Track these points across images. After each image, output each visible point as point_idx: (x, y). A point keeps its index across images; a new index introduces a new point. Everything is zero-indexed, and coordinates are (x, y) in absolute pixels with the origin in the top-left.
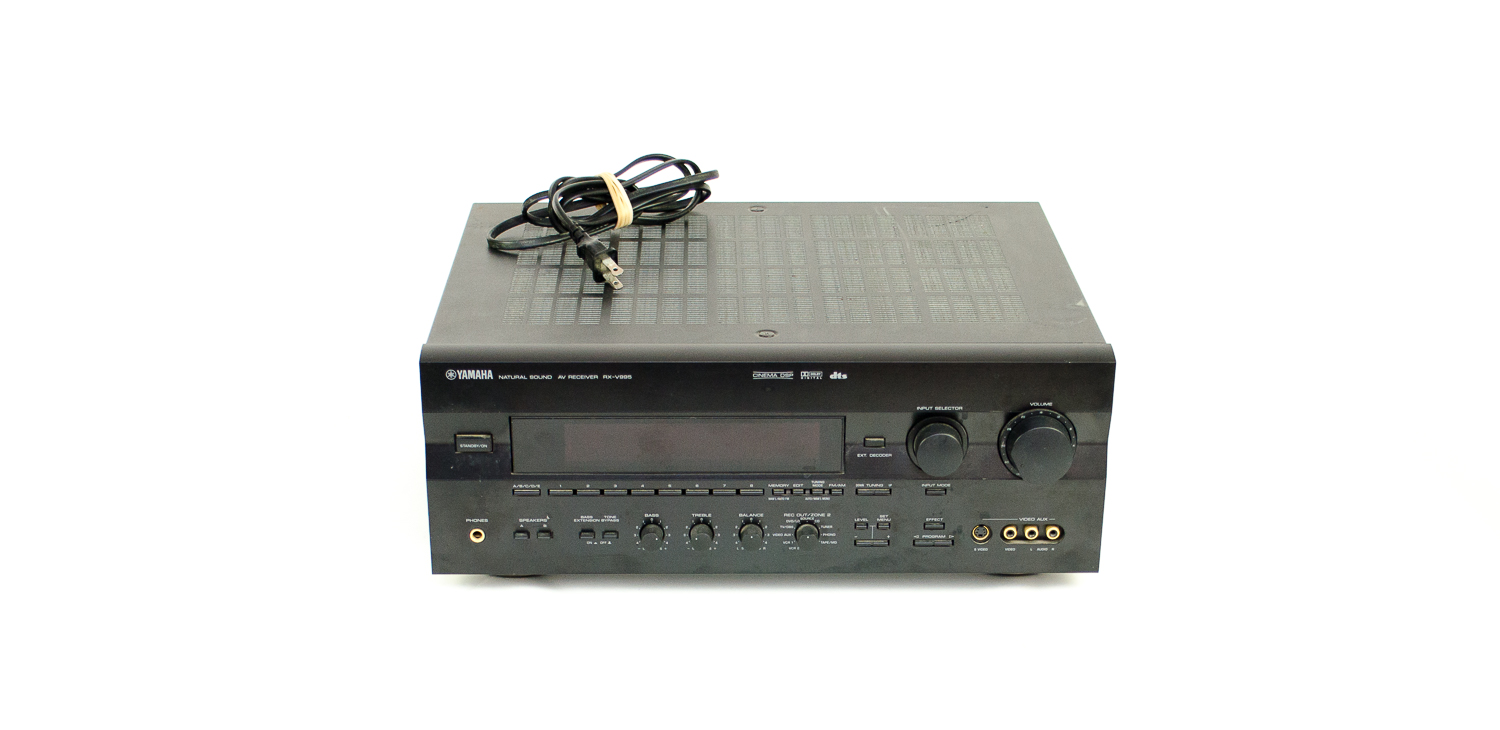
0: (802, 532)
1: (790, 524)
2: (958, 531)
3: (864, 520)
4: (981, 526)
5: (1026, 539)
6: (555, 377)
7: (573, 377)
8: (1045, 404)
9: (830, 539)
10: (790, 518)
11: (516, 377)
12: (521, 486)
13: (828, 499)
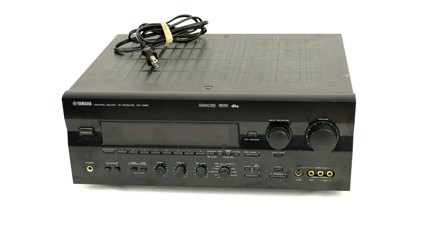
0: (222, 171)
1: (218, 167)
2: (289, 172)
3: (248, 166)
4: (299, 170)
5: (318, 176)
6: (117, 105)
7: (124, 105)
8: (325, 119)
9: (234, 174)
10: (217, 165)
11: (101, 105)
12: (106, 149)
13: (232, 157)
